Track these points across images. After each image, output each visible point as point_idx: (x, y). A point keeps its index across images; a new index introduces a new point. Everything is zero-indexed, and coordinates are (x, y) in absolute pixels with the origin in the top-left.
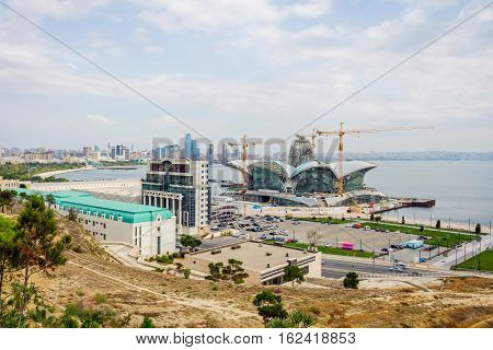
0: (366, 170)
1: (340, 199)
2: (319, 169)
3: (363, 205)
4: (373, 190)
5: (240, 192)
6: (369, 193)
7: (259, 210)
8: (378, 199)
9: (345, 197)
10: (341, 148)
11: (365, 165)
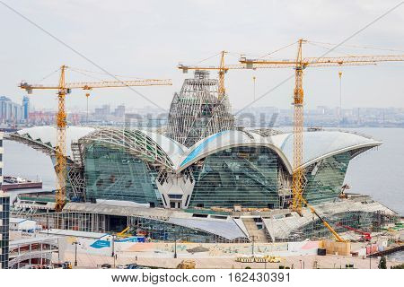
0: (353, 153)
1: (295, 222)
2: (241, 152)
3: (345, 236)
4: (365, 199)
5: (51, 205)
6: (357, 206)
7: (106, 250)
8: (379, 220)
9: (308, 216)
10: (298, 100)
11: (352, 140)
